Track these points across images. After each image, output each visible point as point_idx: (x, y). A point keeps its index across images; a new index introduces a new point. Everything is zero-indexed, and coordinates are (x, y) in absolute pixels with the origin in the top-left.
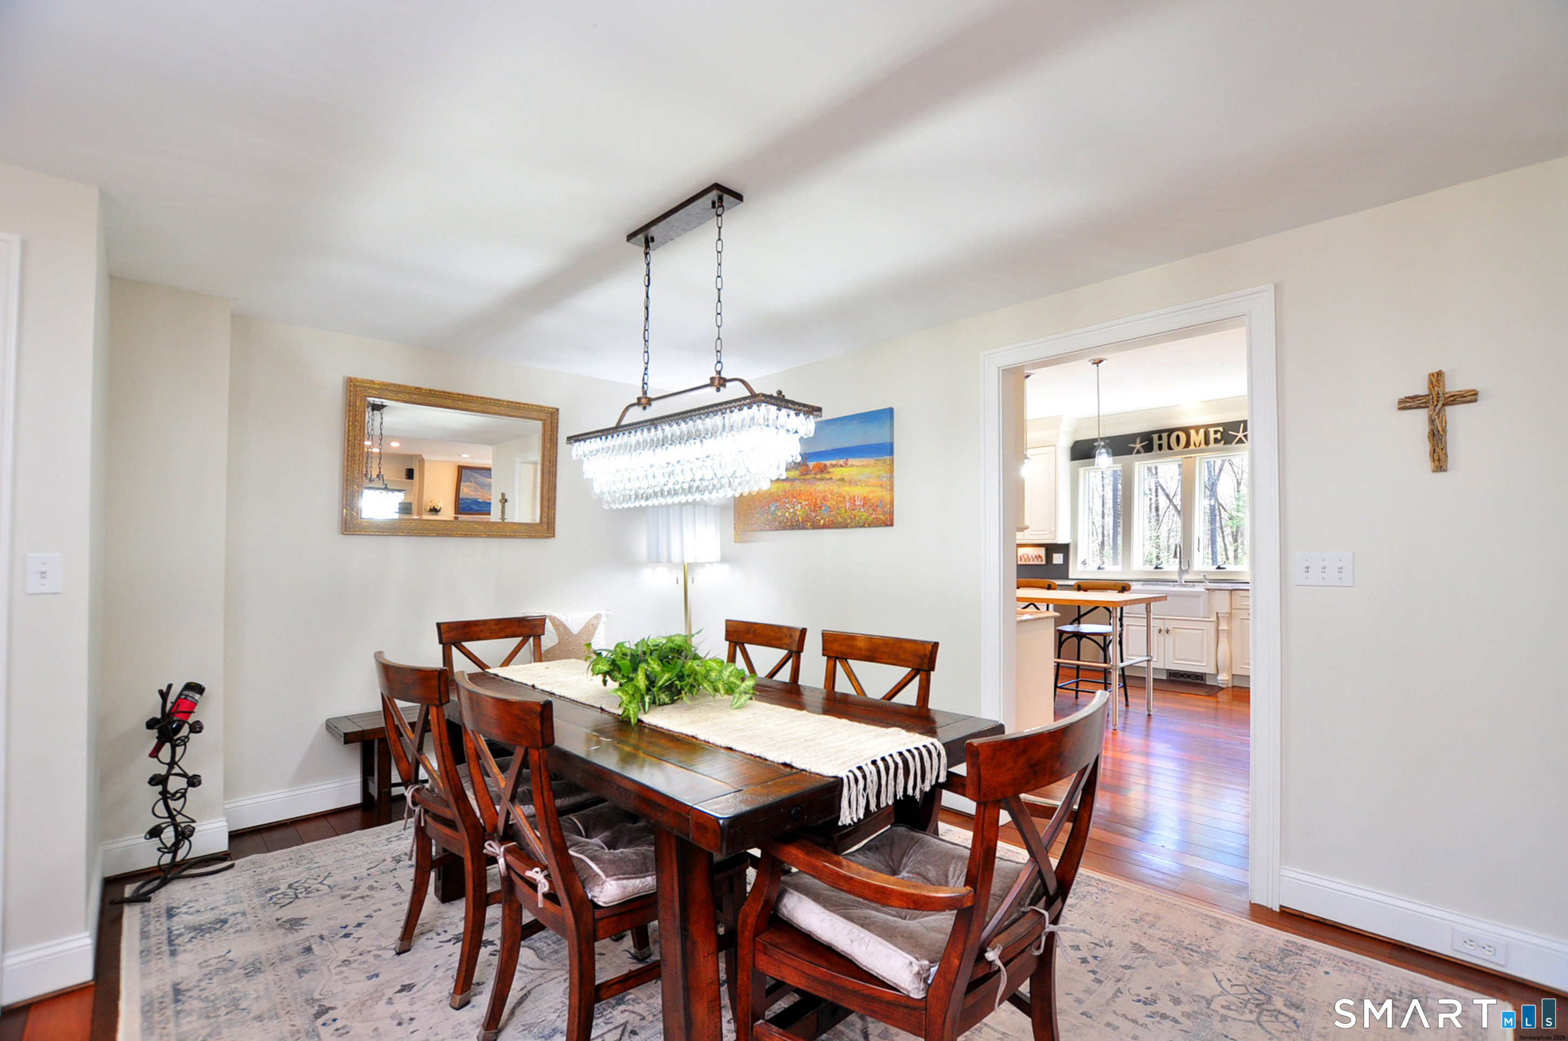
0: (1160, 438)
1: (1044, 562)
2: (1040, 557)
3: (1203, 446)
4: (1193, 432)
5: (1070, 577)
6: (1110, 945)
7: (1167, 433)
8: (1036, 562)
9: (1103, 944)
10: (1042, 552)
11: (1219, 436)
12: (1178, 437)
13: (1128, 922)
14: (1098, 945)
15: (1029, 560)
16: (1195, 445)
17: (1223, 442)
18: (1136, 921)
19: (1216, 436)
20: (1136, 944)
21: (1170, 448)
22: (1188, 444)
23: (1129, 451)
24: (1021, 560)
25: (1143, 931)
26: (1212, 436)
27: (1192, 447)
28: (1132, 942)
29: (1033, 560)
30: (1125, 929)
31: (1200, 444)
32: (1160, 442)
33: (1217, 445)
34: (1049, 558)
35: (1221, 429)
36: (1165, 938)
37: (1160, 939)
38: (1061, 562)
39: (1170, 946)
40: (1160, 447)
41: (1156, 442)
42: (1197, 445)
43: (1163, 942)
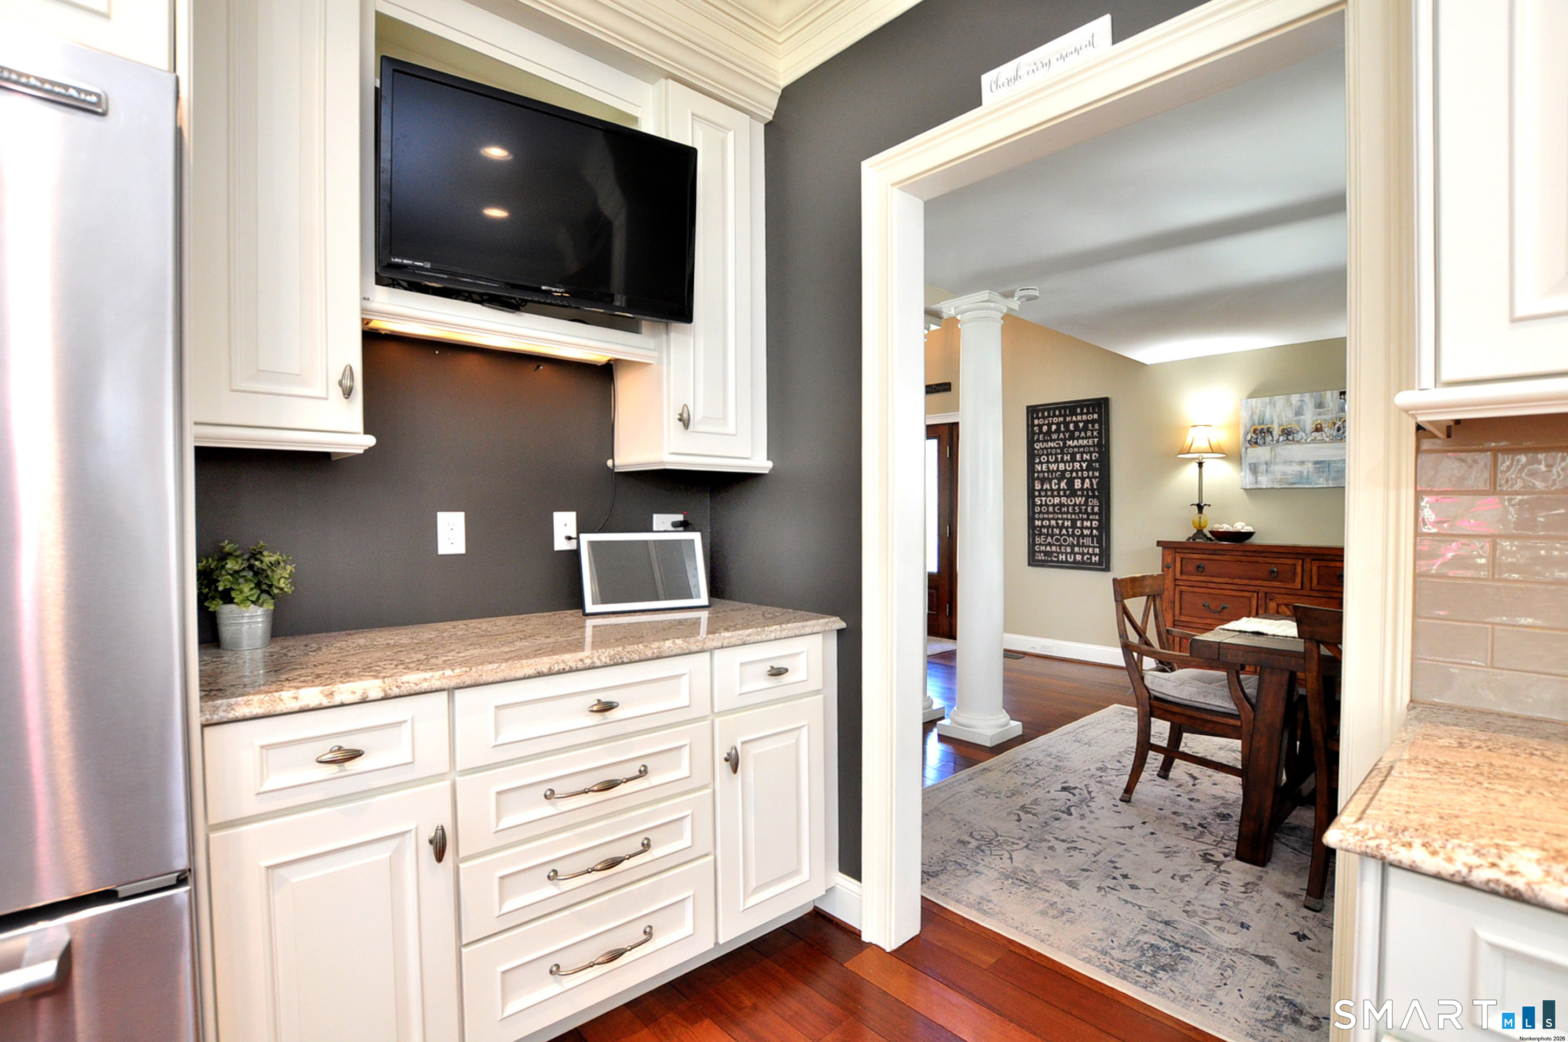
6: (1100, 888)
9: (1107, 889)
13: (1078, 910)
14: (1112, 889)
18: (1069, 910)
20: (1074, 888)
25: (1064, 899)
28: (1078, 889)
30: (1083, 902)
36: (1044, 893)
37: (1048, 891)
39: (1040, 885)
43: (1047, 888)
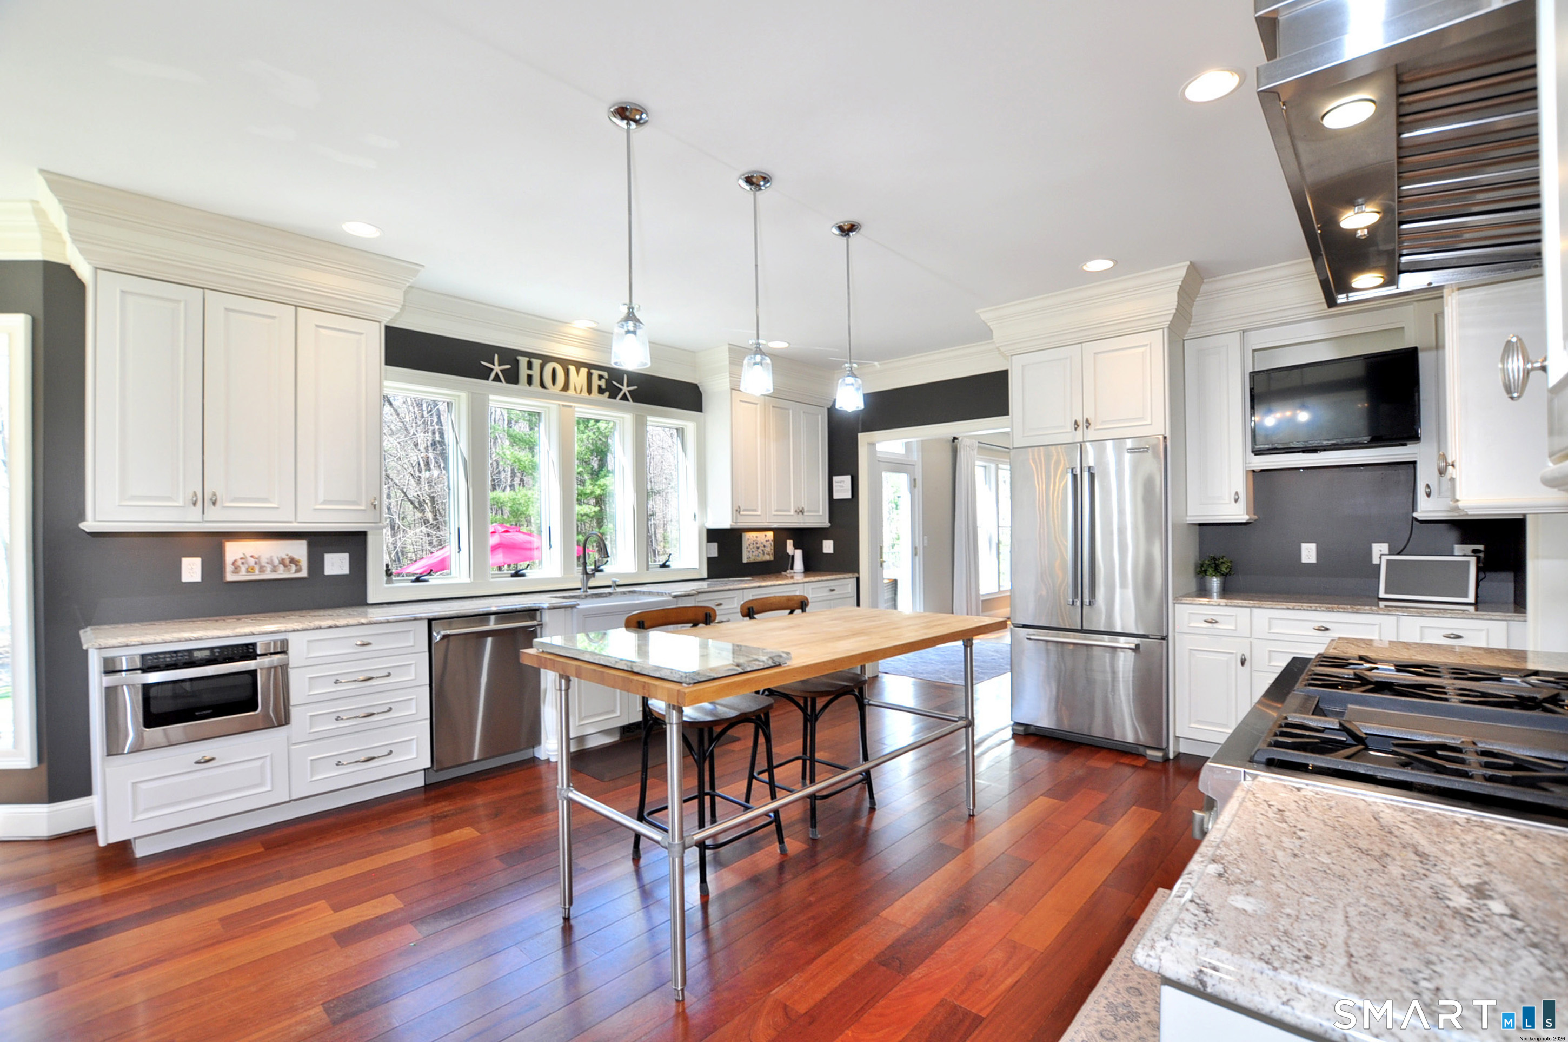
0: (530, 366)
1: (304, 573)
2: (293, 561)
3: (585, 394)
4: (572, 369)
5: (370, 601)
7: (540, 361)
8: (282, 574)
10: (299, 550)
11: (603, 383)
12: (554, 371)
15: (262, 570)
16: (575, 389)
17: (607, 394)
19: (600, 383)
21: (543, 385)
22: (566, 387)
23: (484, 374)
24: (236, 570)
26: (595, 382)
27: (571, 392)
29: (274, 570)
31: (581, 391)
32: (530, 372)
33: (601, 397)
34: (316, 563)
35: (605, 374)
38: (345, 570)
40: (530, 379)
41: (523, 371)
42: (578, 390)
